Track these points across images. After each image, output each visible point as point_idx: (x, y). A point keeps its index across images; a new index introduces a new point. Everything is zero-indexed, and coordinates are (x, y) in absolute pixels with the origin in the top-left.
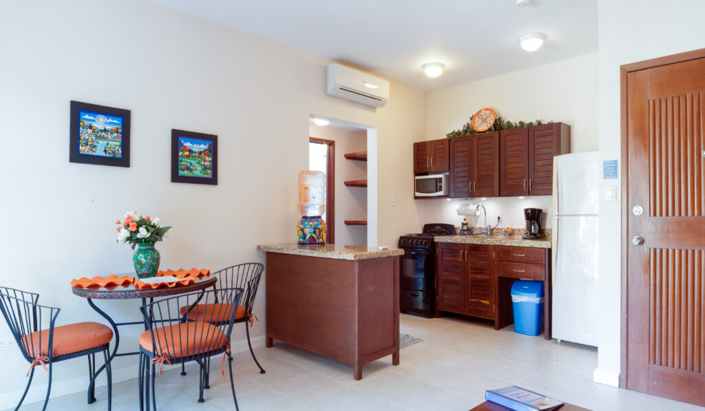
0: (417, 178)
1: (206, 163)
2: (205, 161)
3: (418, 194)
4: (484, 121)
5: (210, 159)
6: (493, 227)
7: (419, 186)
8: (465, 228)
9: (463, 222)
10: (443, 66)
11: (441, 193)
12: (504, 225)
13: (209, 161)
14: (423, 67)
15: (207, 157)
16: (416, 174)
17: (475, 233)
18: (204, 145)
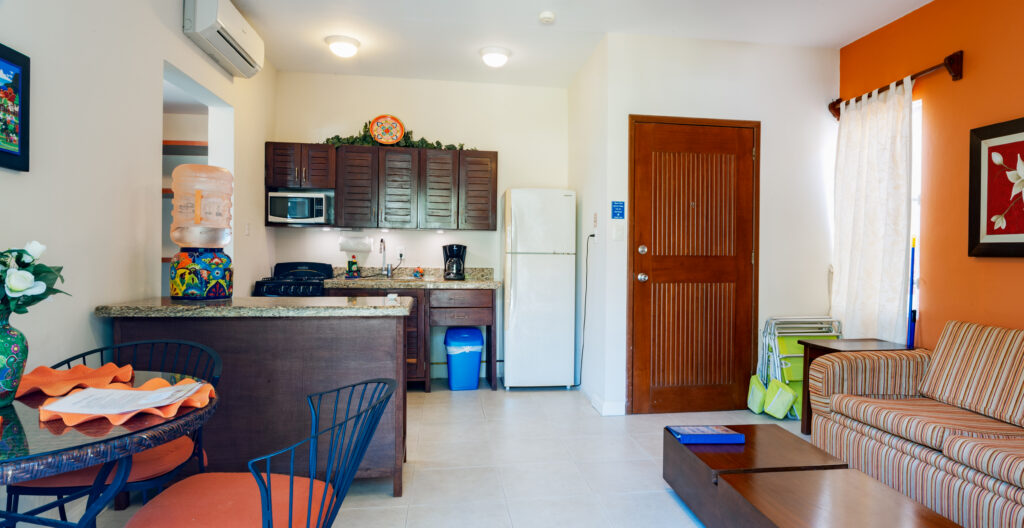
0: (271, 194)
1: (9, 117)
2: (6, 111)
3: (272, 219)
4: (387, 131)
5: (17, 109)
6: (394, 267)
7: (273, 207)
8: (354, 268)
9: (351, 260)
10: (358, 44)
11: (321, 220)
12: (410, 264)
13: (14, 113)
14: (327, 40)
15: (10, 103)
16: (269, 188)
17: (364, 274)
18: (5, 72)
